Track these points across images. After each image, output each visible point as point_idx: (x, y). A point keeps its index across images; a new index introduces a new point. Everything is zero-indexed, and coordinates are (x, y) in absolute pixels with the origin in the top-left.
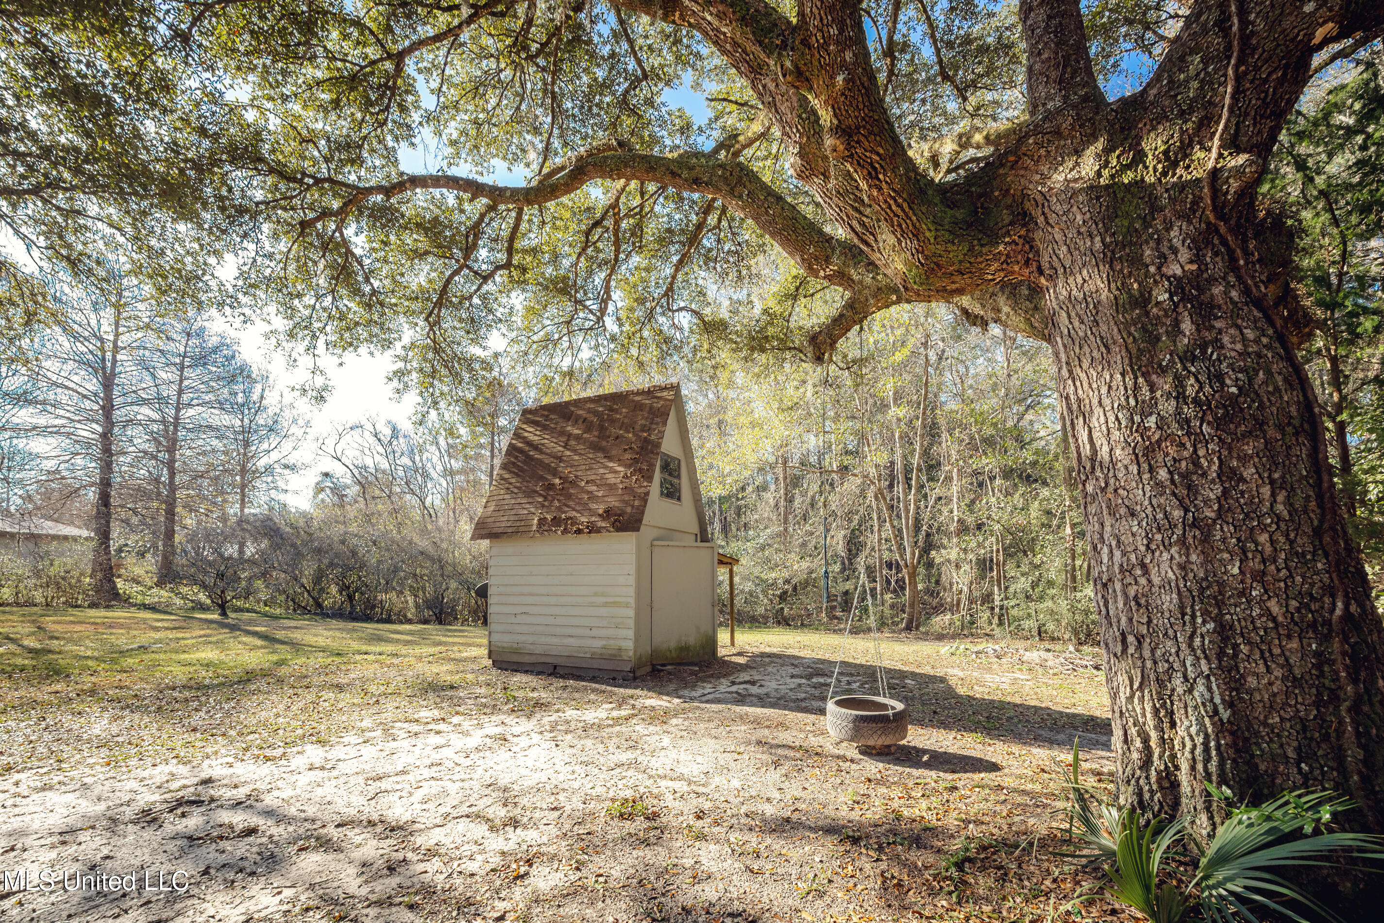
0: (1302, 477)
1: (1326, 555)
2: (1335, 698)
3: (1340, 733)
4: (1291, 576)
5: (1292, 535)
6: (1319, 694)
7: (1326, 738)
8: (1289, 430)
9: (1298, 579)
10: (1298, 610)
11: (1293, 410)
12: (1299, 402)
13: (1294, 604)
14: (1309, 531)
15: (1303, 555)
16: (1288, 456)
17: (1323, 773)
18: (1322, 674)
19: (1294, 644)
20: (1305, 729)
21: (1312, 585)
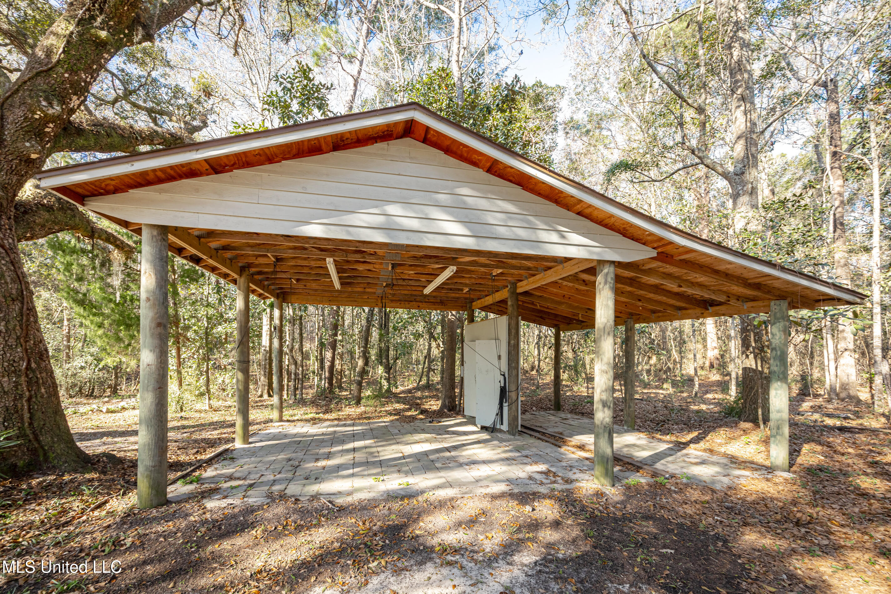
0: (14, 317)
1: (22, 346)
2: (21, 396)
3: (22, 409)
4: (5, 353)
5: (7, 338)
6: (15, 396)
7: (17, 412)
8: (10, 299)
9: (8, 355)
10: (8, 366)
11: (14, 292)
12: (18, 289)
13: (6, 364)
14: (15, 337)
15: (11, 346)
16: (8, 308)
17: (14, 425)
18: (17, 389)
19: (6, 379)
20: (7, 410)
21: (15, 357)
